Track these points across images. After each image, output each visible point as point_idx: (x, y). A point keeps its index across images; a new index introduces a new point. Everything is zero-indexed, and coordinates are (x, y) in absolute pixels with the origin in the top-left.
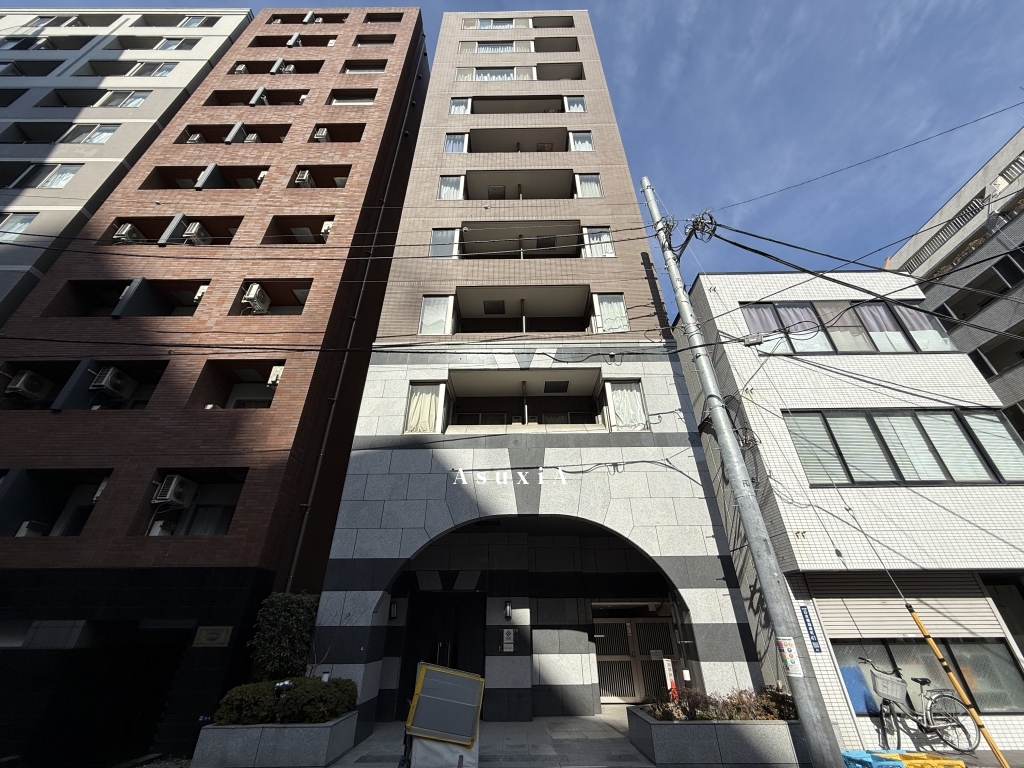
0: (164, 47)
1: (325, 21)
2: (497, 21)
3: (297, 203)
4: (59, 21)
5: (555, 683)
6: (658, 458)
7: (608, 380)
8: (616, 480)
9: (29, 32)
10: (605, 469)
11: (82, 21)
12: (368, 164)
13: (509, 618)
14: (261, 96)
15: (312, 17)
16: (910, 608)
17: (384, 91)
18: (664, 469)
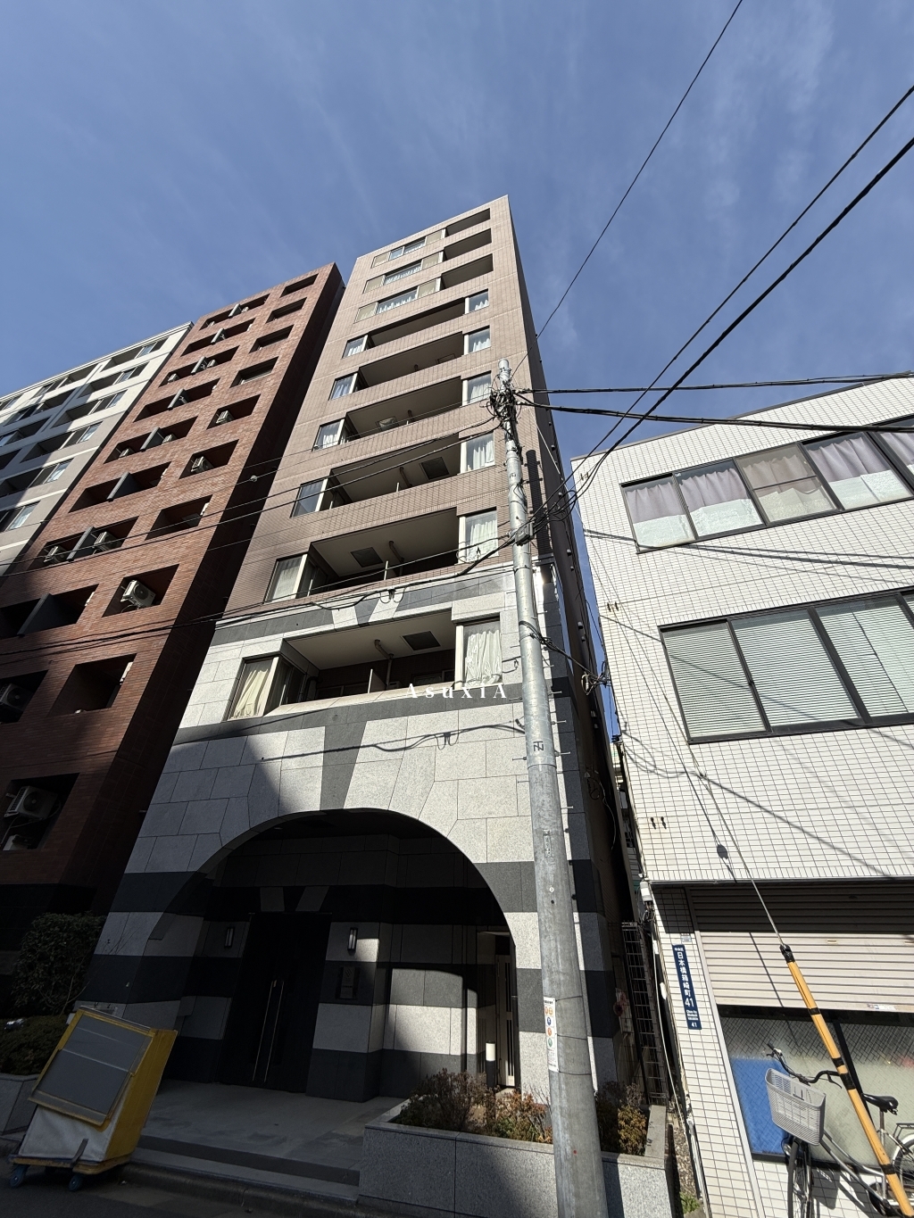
0: (122, 380)
1: (250, 308)
2: (408, 246)
3: (183, 492)
4: (53, 386)
5: (412, 1050)
6: (505, 720)
7: (459, 623)
8: (446, 757)
9: (33, 402)
10: (433, 742)
11: (71, 379)
12: (253, 434)
13: (352, 951)
14: (179, 398)
15: (238, 308)
16: (787, 954)
17: (284, 357)
18: (511, 734)
